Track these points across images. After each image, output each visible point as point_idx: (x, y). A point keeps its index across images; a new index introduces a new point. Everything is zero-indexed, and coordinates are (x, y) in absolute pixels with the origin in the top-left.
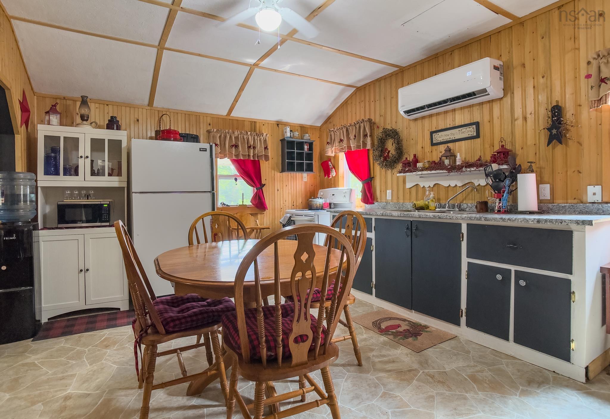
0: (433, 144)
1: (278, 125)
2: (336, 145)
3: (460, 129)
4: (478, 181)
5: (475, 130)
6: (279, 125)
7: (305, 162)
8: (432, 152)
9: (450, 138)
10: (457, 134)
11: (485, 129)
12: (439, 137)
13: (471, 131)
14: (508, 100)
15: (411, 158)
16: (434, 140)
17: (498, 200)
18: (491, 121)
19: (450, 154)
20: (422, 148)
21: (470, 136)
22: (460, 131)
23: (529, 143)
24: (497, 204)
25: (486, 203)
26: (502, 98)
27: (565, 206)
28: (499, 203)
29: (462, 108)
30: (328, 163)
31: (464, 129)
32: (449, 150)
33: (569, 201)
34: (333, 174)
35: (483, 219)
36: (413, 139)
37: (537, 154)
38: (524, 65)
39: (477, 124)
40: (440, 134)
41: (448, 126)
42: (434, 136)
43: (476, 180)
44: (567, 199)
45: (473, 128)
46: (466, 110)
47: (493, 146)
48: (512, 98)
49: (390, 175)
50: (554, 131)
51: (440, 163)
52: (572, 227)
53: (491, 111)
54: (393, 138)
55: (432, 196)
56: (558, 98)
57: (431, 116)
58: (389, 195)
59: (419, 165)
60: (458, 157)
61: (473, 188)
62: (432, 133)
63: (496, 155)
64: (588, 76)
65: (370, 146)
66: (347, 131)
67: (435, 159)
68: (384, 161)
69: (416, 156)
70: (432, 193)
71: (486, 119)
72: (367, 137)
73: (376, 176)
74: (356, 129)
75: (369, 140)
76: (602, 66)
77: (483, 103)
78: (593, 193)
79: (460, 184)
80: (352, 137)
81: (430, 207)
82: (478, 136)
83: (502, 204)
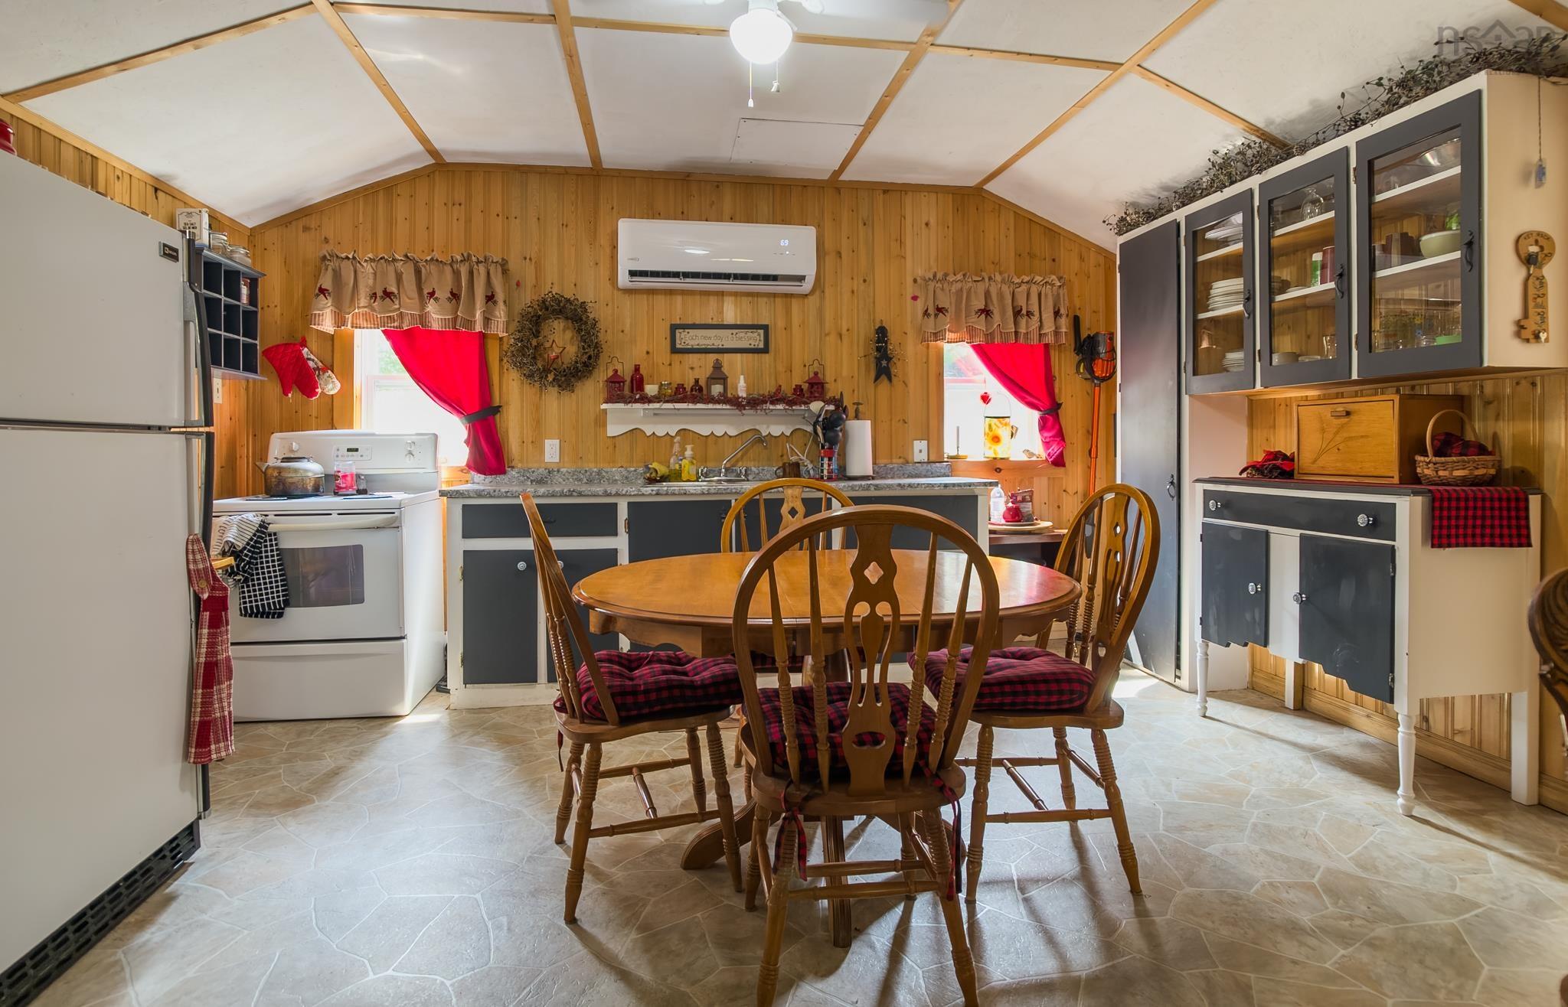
0: (675, 350)
1: (156, 190)
2: (361, 305)
3: (735, 331)
4: (768, 427)
5: (762, 338)
6: (158, 192)
7: (242, 338)
8: (670, 365)
9: (713, 344)
10: (725, 338)
11: (778, 339)
12: (686, 339)
13: (755, 339)
14: (813, 301)
15: (627, 372)
16: (678, 341)
17: (826, 460)
18: (788, 328)
19: (719, 375)
20: (648, 353)
21: (752, 346)
22: (734, 336)
23: (845, 373)
24: (826, 466)
25: (797, 465)
26: (806, 295)
27: (893, 468)
28: (829, 465)
29: (736, 294)
30: (300, 352)
31: (742, 333)
32: (718, 366)
33: (894, 461)
34: (330, 386)
35: (872, 488)
36: (623, 331)
37: (856, 392)
38: (839, 254)
39: (765, 328)
40: (692, 332)
41: (710, 322)
42: (678, 335)
43: (765, 426)
44: (891, 459)
45: (759, 335)
46: (745, 300)
47: (791, 371)
48: (822, 298)
49: (554, 403)
50: (884, 363)
51: (701, 389)
52: (977, 491)
53: (788, 312)
54: (567, 318)
55: (688, 453)
56: (883, 316)
57: (671, 292)
58: (552, 450)
59: (651, 389)
60: (742, 383)
61: (760, 440)
62: (674, 328)
63: (805, 387)
64: (915, 298)
65: (501, 326)
66: (418, 272)
67: (677, 380)
68: (546, 371)
69: (637, 369)
70: (689, 447)
71: (781, 323)
72: (495, 303)
73: (507, 404)
74: (457, 274)
75: (500, 313)
76: (938, 291)
77: (775, 295)
78: (920, 450)
79: (733, 432)
80: (443, 294)
81: (684, 476)
82: (765, 350)
83: (834, 466)
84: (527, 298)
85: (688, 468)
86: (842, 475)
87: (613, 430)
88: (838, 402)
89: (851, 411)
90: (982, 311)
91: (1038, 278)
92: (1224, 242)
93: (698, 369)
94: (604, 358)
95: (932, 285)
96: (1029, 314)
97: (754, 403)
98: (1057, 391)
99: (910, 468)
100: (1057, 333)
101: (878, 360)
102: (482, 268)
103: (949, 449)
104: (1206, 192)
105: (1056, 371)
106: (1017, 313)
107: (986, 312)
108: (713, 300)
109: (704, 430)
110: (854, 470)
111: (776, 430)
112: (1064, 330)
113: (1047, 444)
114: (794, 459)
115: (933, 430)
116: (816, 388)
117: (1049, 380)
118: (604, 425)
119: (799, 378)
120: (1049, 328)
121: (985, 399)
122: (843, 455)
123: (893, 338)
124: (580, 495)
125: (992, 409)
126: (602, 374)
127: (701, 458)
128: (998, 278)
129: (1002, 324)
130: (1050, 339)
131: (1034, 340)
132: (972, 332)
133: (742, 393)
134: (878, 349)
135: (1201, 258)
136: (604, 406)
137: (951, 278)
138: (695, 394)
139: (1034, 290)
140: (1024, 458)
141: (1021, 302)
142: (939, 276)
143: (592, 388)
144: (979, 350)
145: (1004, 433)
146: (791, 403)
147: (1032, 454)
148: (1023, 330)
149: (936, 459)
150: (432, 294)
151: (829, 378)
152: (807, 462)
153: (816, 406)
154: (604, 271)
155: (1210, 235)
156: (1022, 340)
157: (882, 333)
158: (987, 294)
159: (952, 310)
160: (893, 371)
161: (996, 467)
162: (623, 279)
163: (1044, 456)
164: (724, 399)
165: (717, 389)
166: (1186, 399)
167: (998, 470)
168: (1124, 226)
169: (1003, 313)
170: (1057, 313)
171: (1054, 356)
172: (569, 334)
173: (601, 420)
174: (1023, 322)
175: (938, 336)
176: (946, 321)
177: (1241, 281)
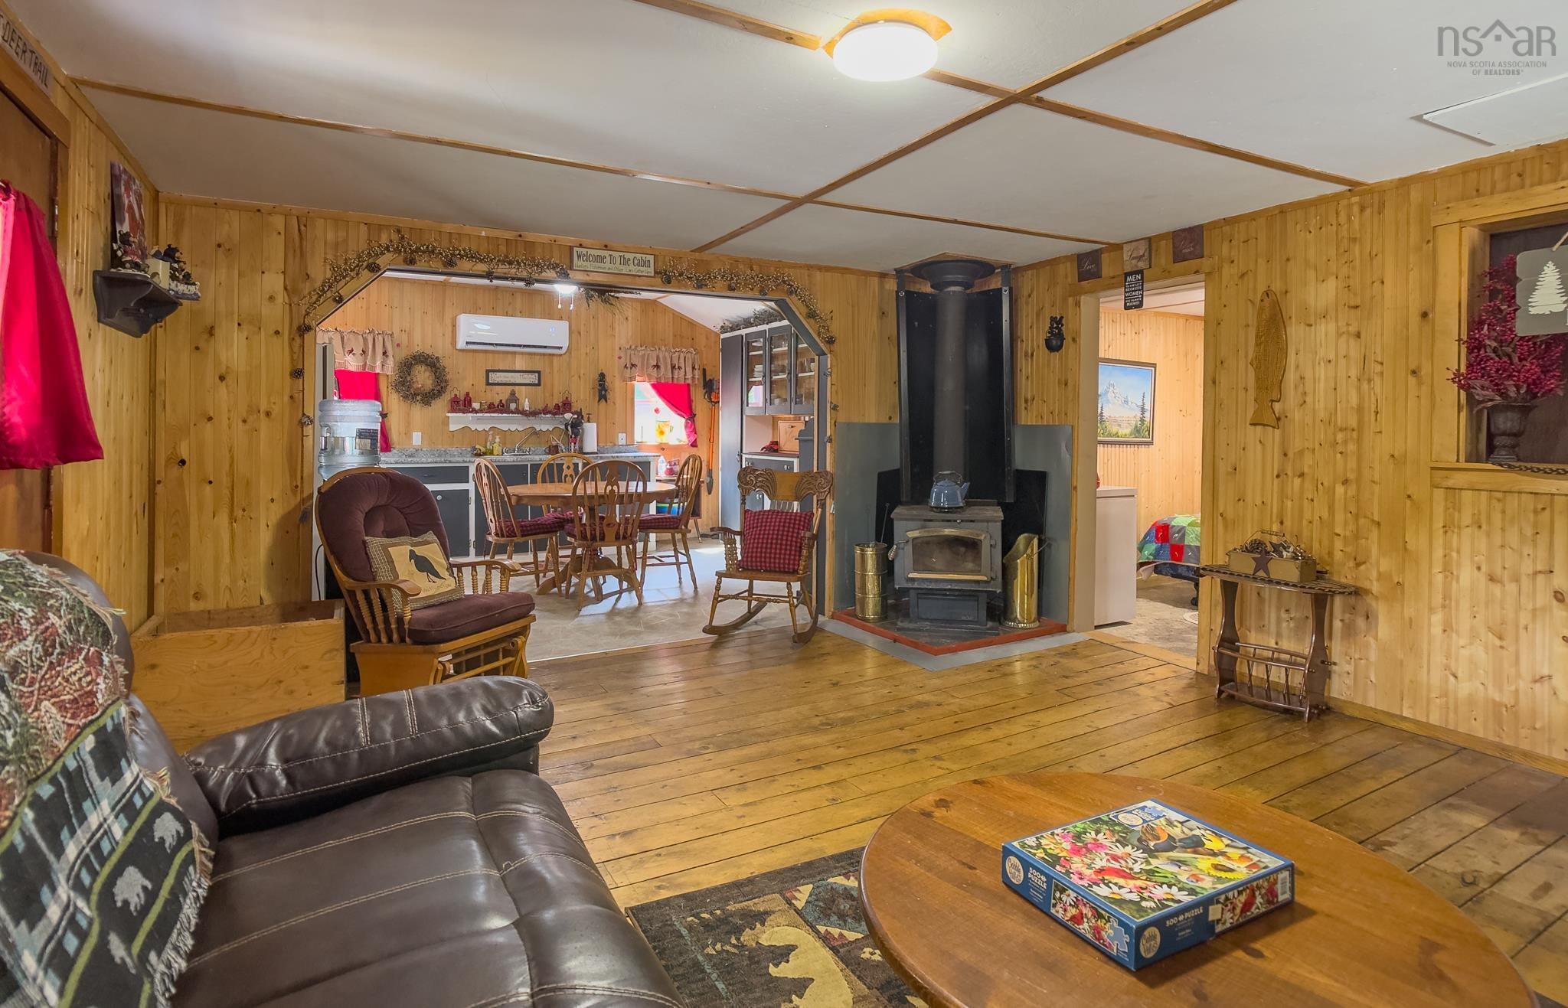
0: (488, 384)
3: (522, 374)
4: (540, 426)
5: (537, 378)
8: (486, 391)
9: (510, 381)
10: (517, 377)
11: (545, 378)
12: (495, 377)
13: (533, 378)
14: (566, 357)
15: (461, 395)
16: (490, 379)
17: (573, 443)
18: (551, 372)
19: (513, 398)
20: (473, 385)
21: (531, 382)
22: (521, 376)
23: (582, 397)
24: (573, 446)
25: (557, 446)
26: (562, 356)
27: (608, 447)
28: (575, 446)
29: (522, 355)
31: (526, 375)
32: (513, 394)
33: (609, 444)
38: (580, 333)
39: (539, 372)
40: (498, 374)
42: (490, 375)
43: (538, 426)
44: (607, 443)
45: (535, 376)
46: (528, 358)
47: (553, 396)
48: (571, 357)
49: (418, 412)
50: (603, 392)
51: (503, 406)
52: (650, 459)
53: (552, 363)
54: (427, 365)
55: (497, 440)
56: (603, 368)
57: (486, 351)
58: (417, 438)
59: (476, 405)
60: (527, 403)
61: (535, 433)
62: (488, 372)
63: (560, 405)
64: (620, 358)
65: (390, 369)
66: (342, 338)
67: (490, 401)
68: (416, 395)
69: (468, 394)
70: (497, 437)
71: (547, 370)
72: (387, 356)
73: (391, 412)
74: (365, 340)
75: (390, 362)
76: (632, 356)
77: (544, 354)
78: (622, 439)
79: (520, 429)
80: (358, 351)
81: (495, 452)
82: (539, 384)
83: (577, 447)
84: (403, 354)
85: (497, 449)
86: (581, 451)
87: (453, 427)
88: (579, 414)
89: (586, 419)
90: (655, 366)
91: (684, 350)
92: (759, 349)
93: (501, 394)
94: (449, 389)
95: (629, 351)
96: (679, 368)
97: (534, 414)
98: (693, 407)
99: (616, 448)
100: (693, 378)
101: (600, 391)
102: (380, 337)
103: (637, 438)
104: (751, 325)
105: (693, 397)
106: (673, 367)
107: (657, 367)
108: (510, 356)
109: (505, 427)
110: (587, 449)
111: (544, 428)
112: (697, 377)
113: (689, 436)
114: (554, 443)
115: (629, 429)
116: (566, 406)
117: (690, 402)
118: (448, 424)
119: (558, 400)
120: (689, 376)
121: (657, 411)
122: (581, 441)
123: (608, 379)
124: (450, 462)
125: (660, 417)
126: (447, 397)
127: (503, 443)
128: (664, 349)
129: (666, 375)
130: (689, 381)
131: (682, 381)
132: (650, 377)
133: (527, 408)
134: (600, 385)
135: (751, 354)
136: (449, 415)
137: (639, 348)
138: (501, 408)
139: (682, 355)
140: (677, 443)
141: (675, 362)
142: (633, 347)
143: (440, 405)
144: (654, 386)
145: (666, 430)
146: (554, 414)
147: (680, 441)
148: (676, 377)
149: (630, 442)
150: (351, 351)
151: (573, 399)
152: (561, 445)
153: (568, 416)
154: (448, 340)
155: (754, 344)
156: (675, 382)
157: (602, 376)
158: (658, 357)
159: (639, 365)
160: (608, 396)
161: (662, 448)
162: (461, 344)
163: (687, 442)
164: (517, 411)
165: (513, 406)
166: (744, 417)
167: (663, 449)
168: (724, 329)
169: (666, 366)
170: (693, 368)
171: (692, 389)
172: (427, 374)
173: (446, 422)
174: (676, 372)
175: (632, 379)
176: (636, 371)
177: (761, 366)
